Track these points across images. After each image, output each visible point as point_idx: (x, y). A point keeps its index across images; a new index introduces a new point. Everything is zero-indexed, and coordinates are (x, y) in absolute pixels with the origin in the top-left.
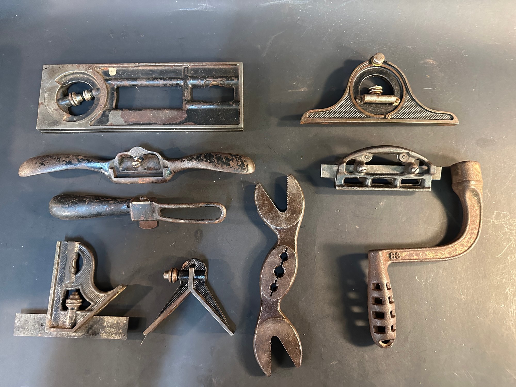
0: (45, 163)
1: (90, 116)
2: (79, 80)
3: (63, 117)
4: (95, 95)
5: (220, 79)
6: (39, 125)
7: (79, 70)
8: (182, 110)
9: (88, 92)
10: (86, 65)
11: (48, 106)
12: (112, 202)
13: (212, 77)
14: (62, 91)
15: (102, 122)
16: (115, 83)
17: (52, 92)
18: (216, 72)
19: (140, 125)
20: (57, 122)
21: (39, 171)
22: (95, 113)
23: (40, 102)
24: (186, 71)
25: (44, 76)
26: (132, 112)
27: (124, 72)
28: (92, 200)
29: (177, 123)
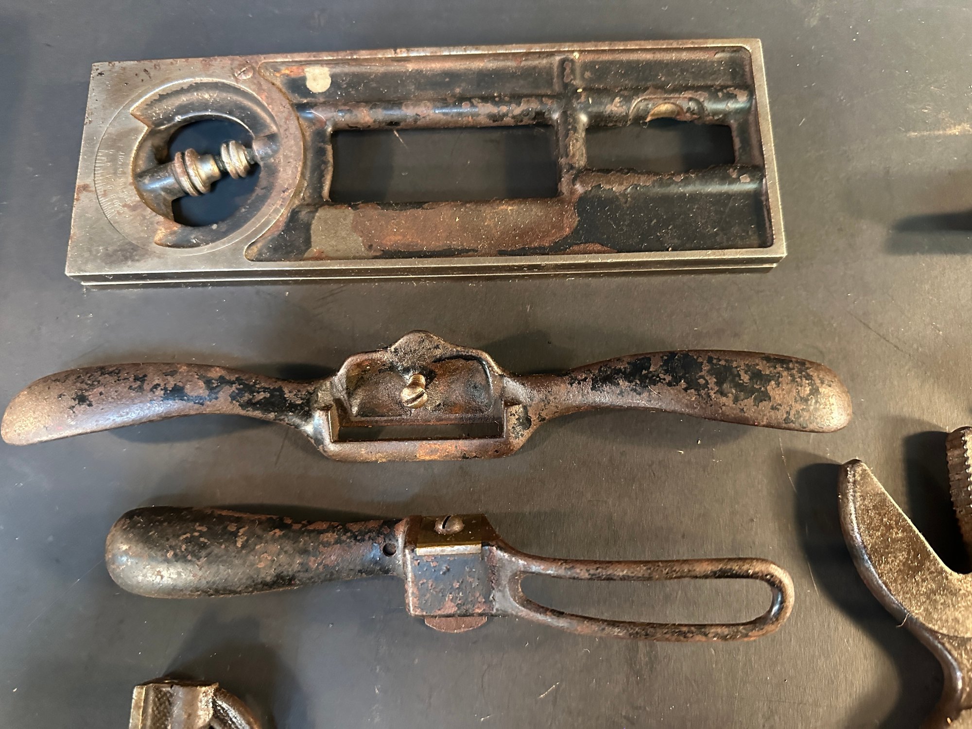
0: (92, 395)
1: (246, 226)
2: (206, 110)
3: (155, 232)
4: (262, 158)
5: (688, 94)
6: (76, 261)
7: (211, 76)
8: (562, 202)
9: (238, 146)
10: (233, 60)
11: (105, 194)
12: (330, 537)
13: (660, 87)
14: (153, 146)
15: (289, 249)
16: (330, 115)
17: (119, 149)
18: (670, 74)
19: (420, 257)
20: (135, 248)
21: (71, 426)
22: (262, 217)
23: (79, 182)
24: (568, 70)
25: (95, 98)
26: (391, 213)
27: (357, 80)
28: (259, 531)
29: (544, 248)
